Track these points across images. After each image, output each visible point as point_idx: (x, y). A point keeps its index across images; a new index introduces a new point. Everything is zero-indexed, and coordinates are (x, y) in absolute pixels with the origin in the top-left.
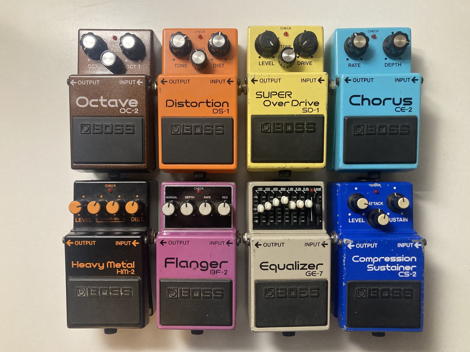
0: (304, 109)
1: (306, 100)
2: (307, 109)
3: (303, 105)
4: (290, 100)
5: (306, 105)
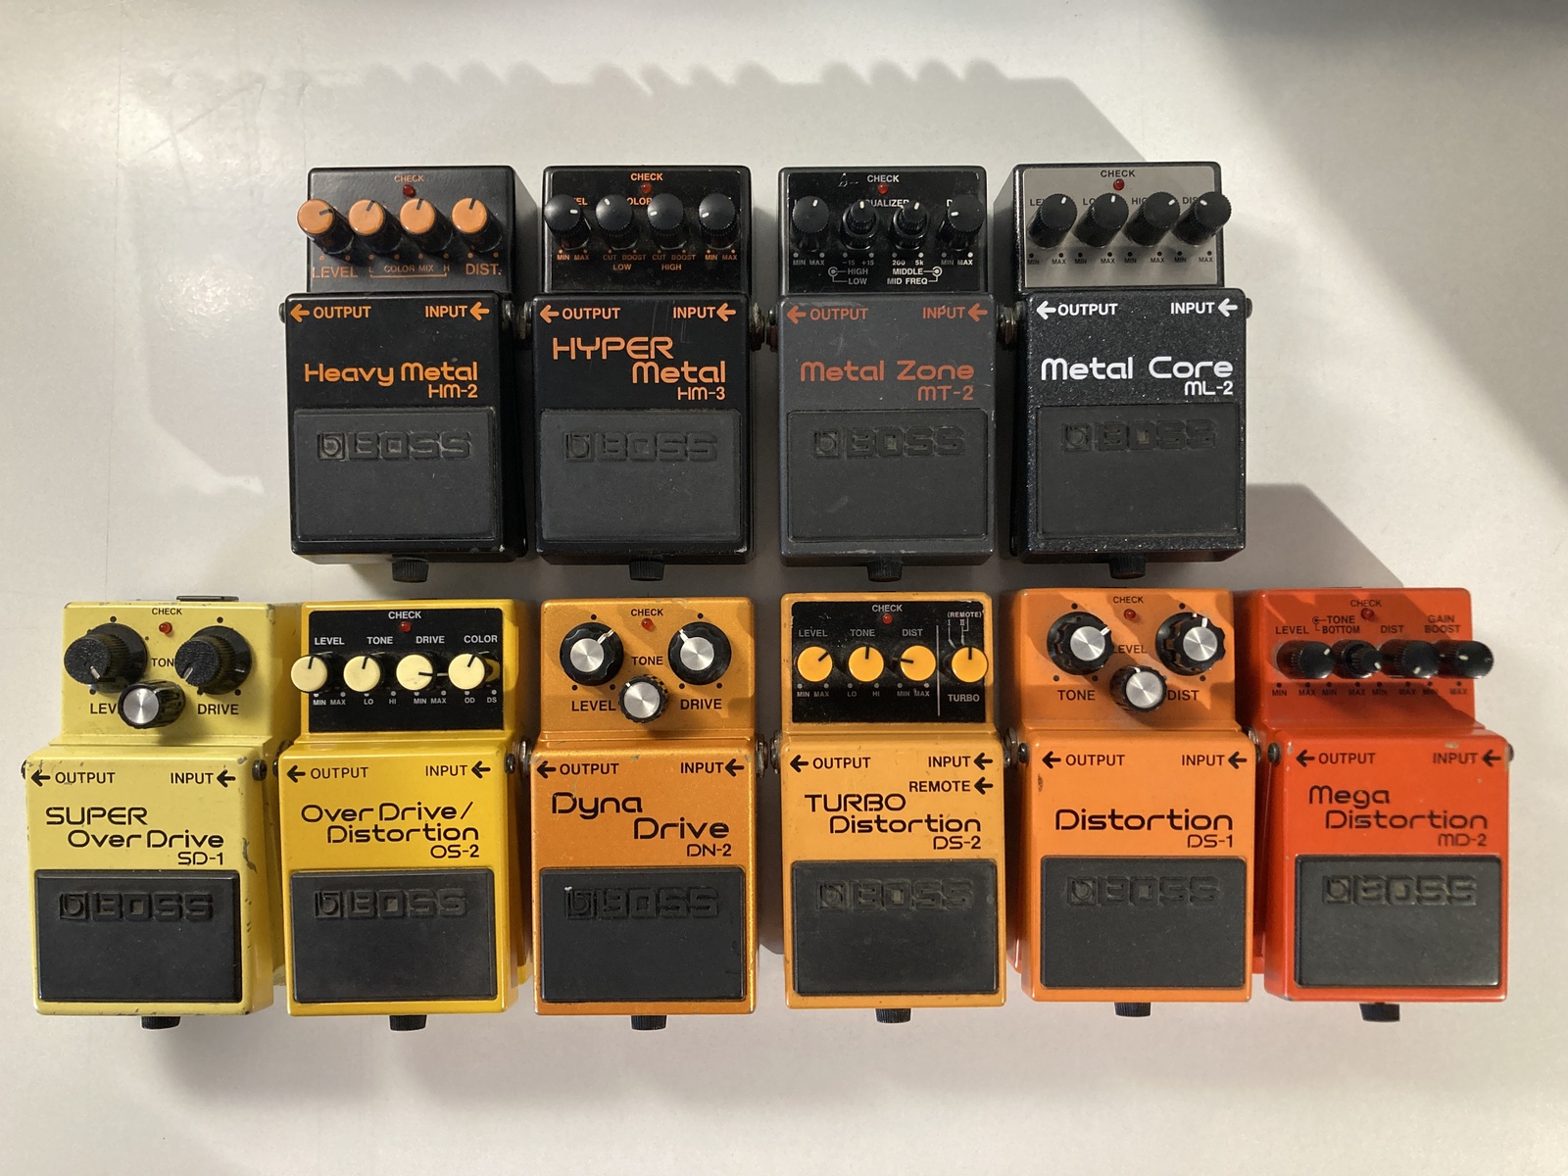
0: (182, 855)
1: (187, 831)
2: (191, 856)
3: (178, 844)
4: (143, 831)
5: (187, 846)
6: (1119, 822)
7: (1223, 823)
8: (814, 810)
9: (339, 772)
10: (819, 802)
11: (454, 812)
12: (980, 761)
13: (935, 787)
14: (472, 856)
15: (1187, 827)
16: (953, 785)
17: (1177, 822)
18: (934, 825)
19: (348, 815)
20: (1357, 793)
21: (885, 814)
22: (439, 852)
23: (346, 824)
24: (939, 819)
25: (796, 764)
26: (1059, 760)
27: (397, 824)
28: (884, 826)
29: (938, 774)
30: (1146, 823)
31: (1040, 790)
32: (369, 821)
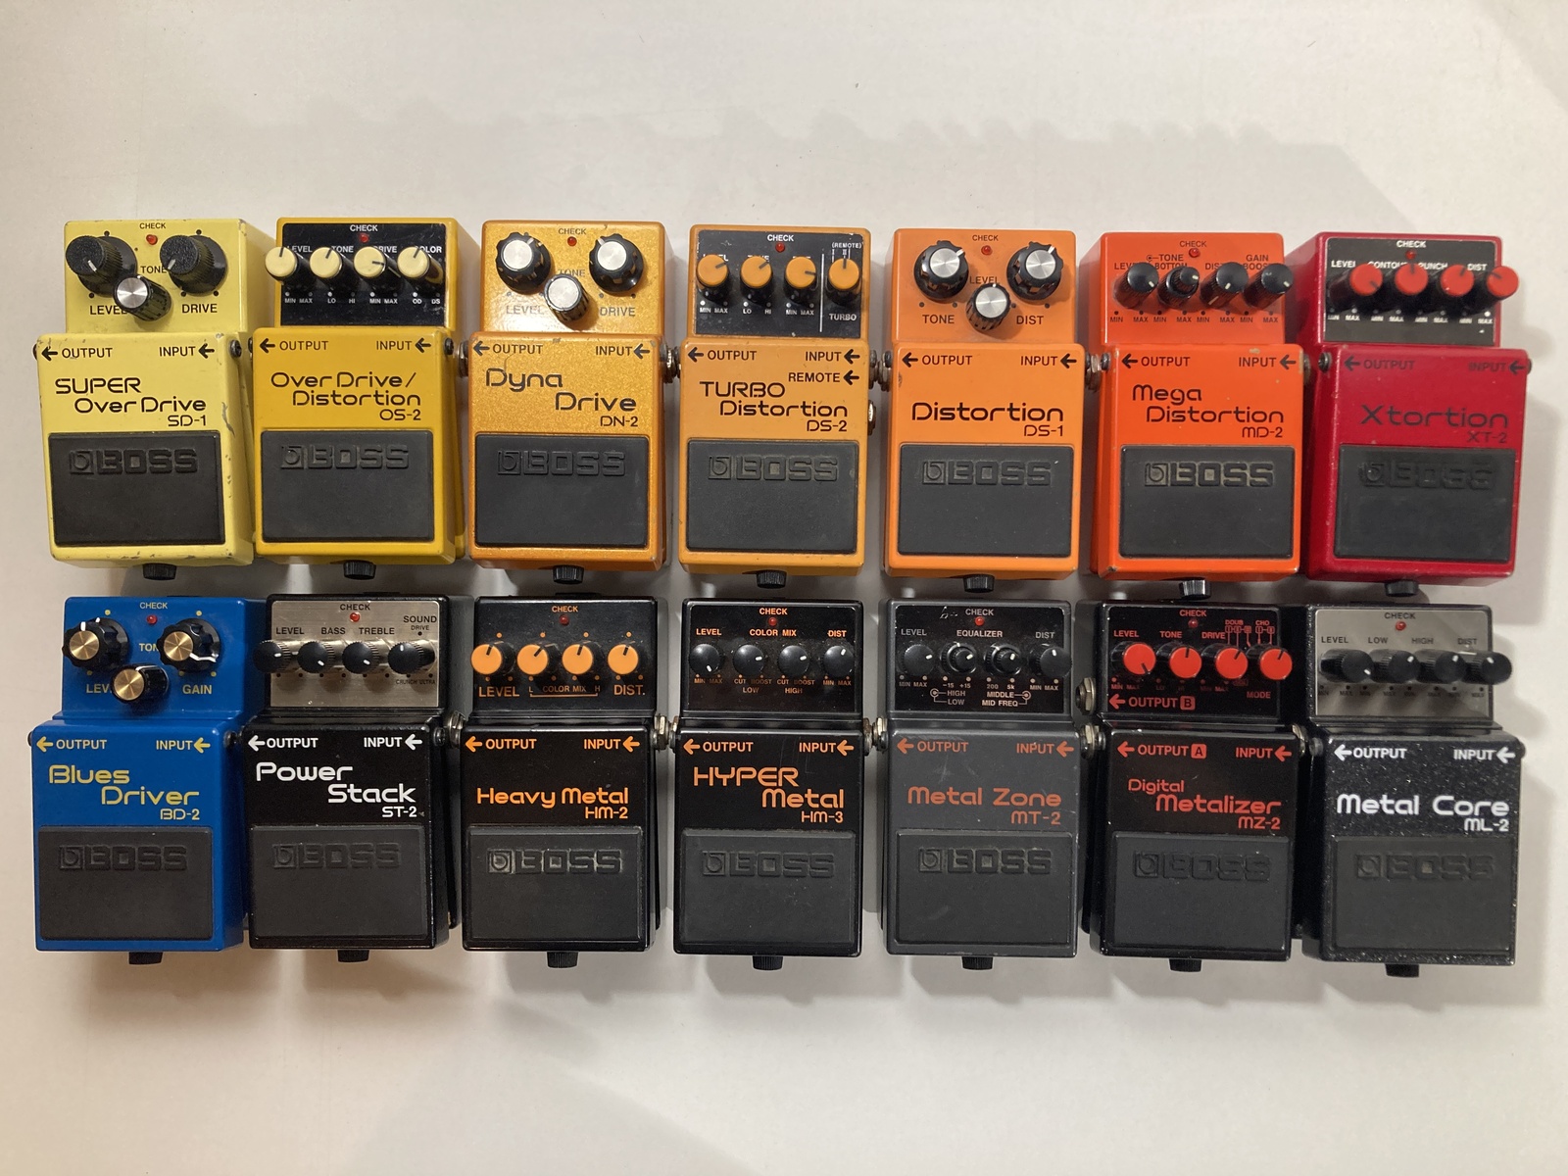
0: (170, 419)
1: (175, 397)
2: (178, 419)
3: (168, 409)
4: (138, 398)
5: (175, 410)
6: (966, 414)
7: (1055, 415)
8: (707, 395)
9: (304, 345)
10: (712, 388)
11: (400, 381)
12: (849, 357)
13: (810, 378)
14: (415, 419)
15: (1024, 419)
16: (826, 376)
17: (1016, 414)
18: (808, 411)
19: (311, 381)
20: (1173, 391)
21: (768, 400)
22: (386, 415)
23: (308, 390)
24: (813, 405)
25: (693, 355)
26: (916, 360)
27: (352, 390)
28: (765, 410)
29: (814, 367)
30: (988, 415)
31: (900, 386)
32: (328, 387)
